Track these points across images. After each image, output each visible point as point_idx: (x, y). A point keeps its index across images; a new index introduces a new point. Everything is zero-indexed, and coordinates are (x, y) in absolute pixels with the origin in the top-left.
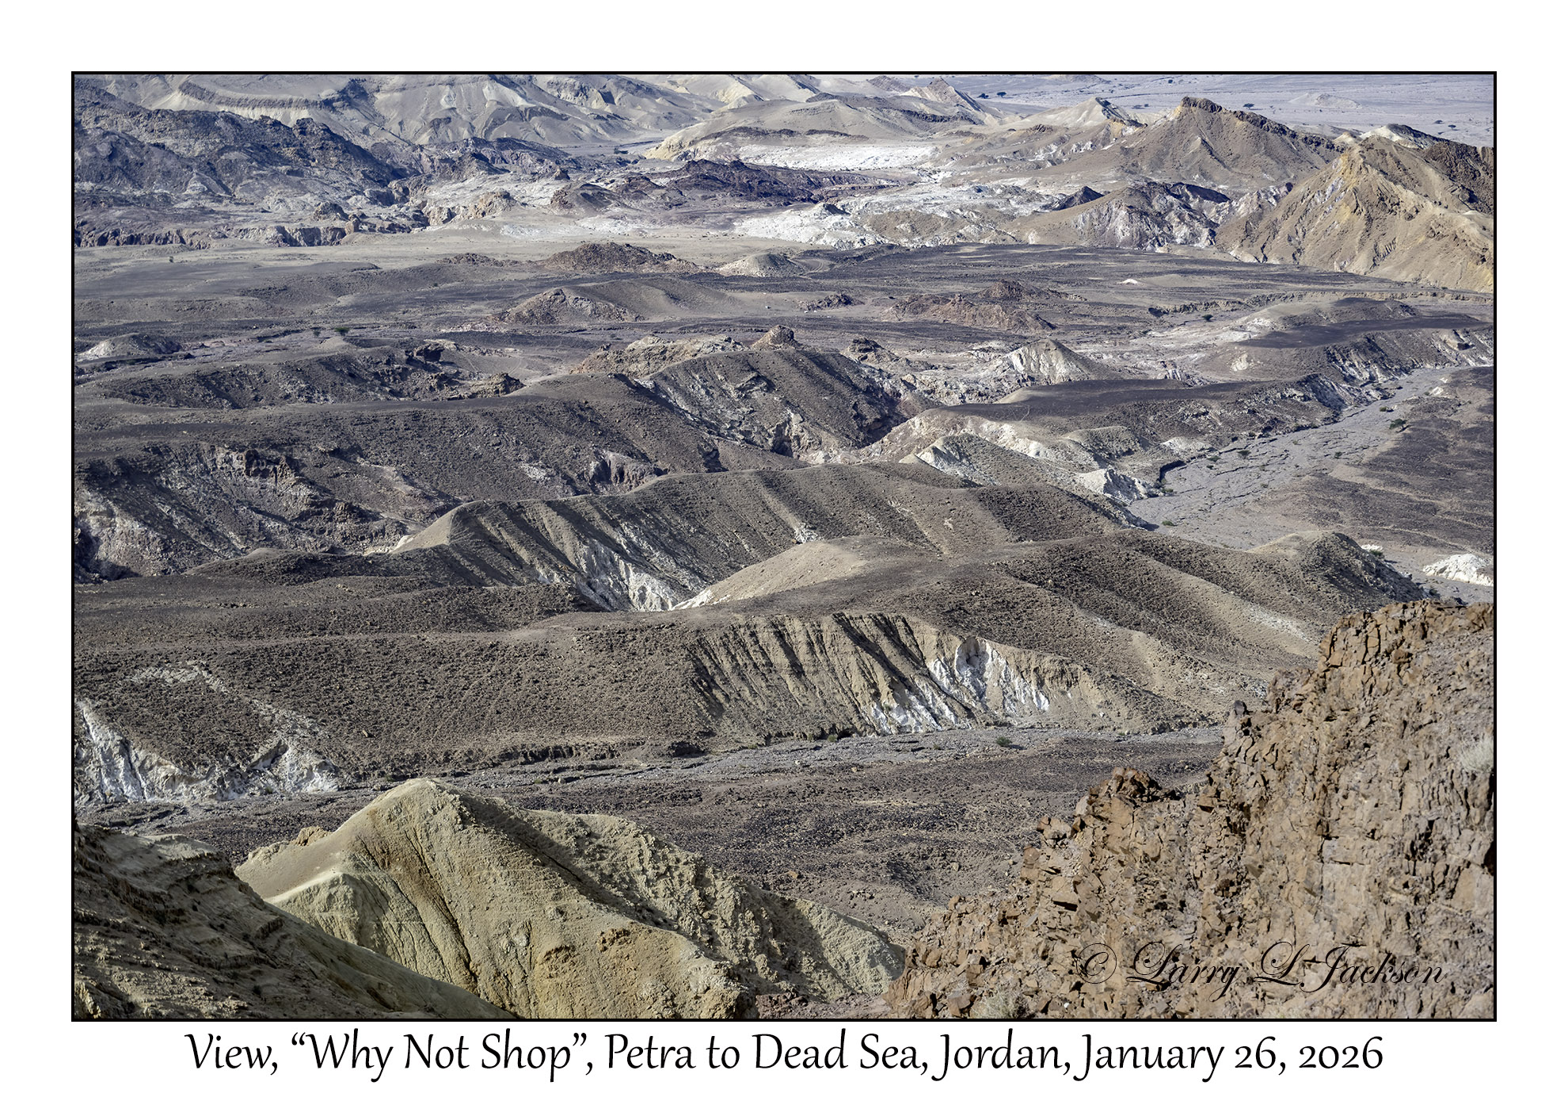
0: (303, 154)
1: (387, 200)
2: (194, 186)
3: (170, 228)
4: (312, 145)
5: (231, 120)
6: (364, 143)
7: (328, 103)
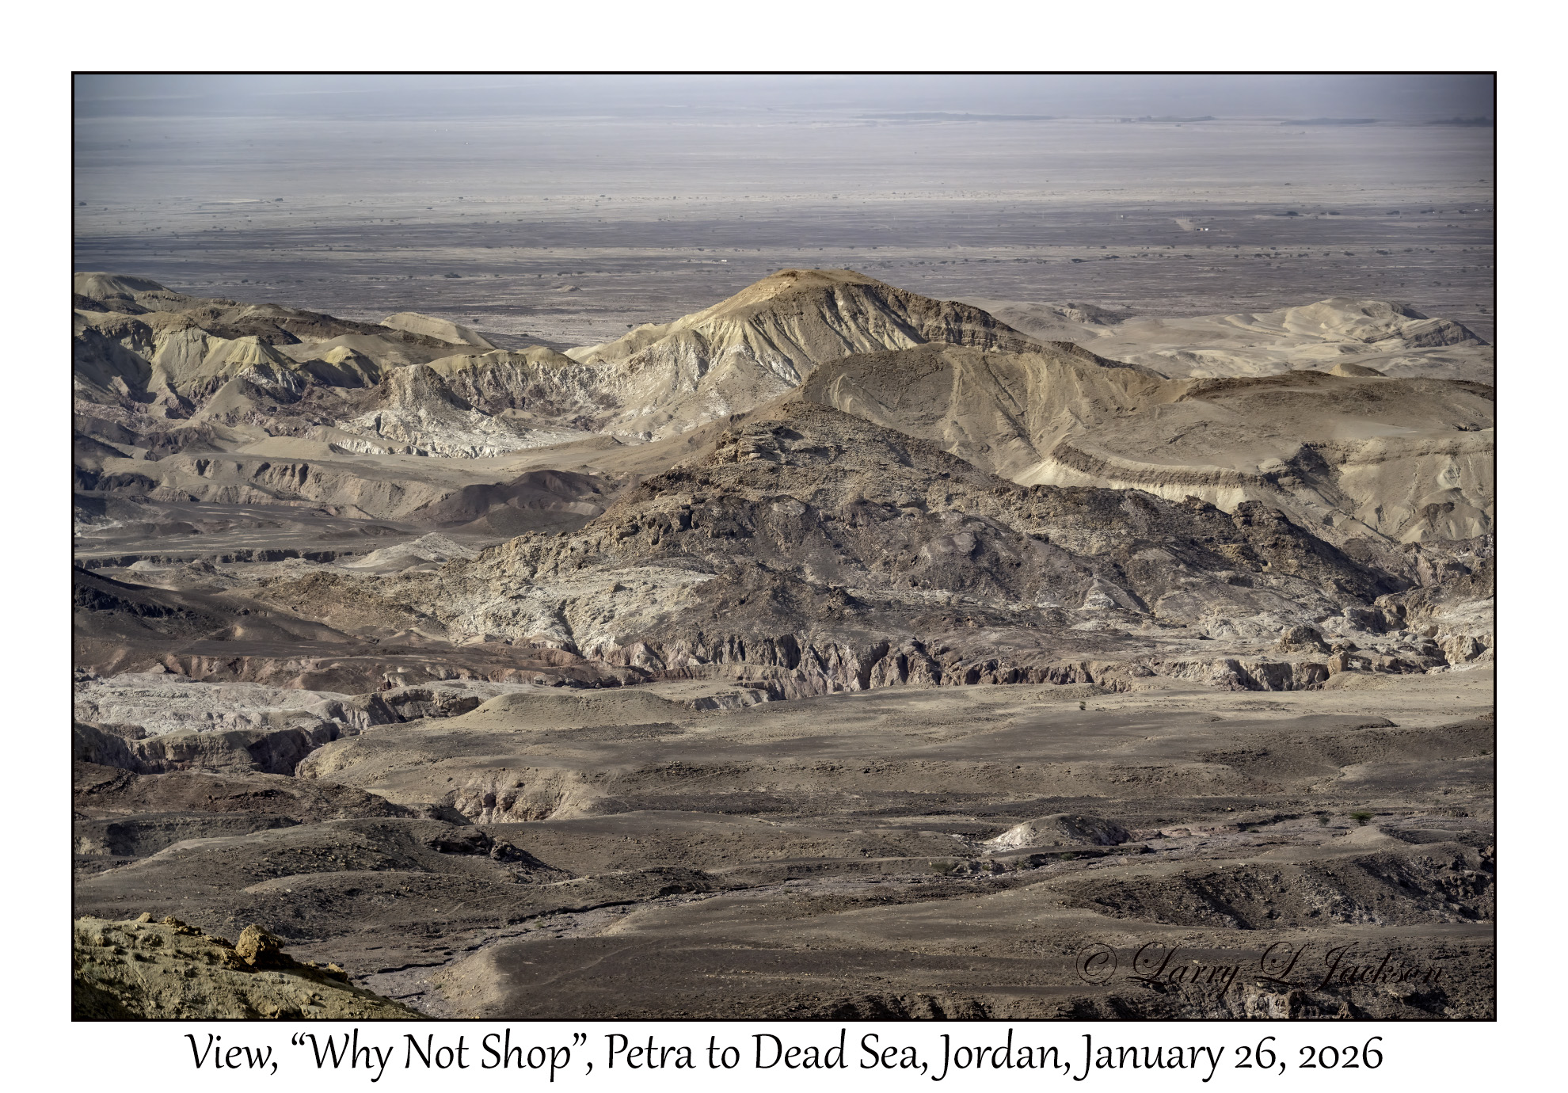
0: (1248, 553)
1: (1378, 625)
2: (1095, 599)
3: (1070, 659)
4: (1261, 540)
5: (1145, 503)
6: (1334, 538)
7: (1271, 479)
